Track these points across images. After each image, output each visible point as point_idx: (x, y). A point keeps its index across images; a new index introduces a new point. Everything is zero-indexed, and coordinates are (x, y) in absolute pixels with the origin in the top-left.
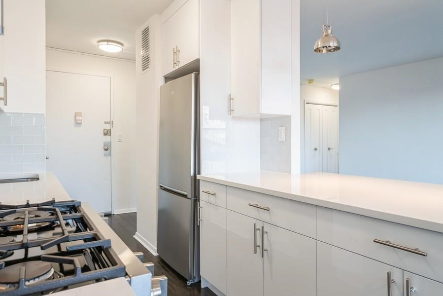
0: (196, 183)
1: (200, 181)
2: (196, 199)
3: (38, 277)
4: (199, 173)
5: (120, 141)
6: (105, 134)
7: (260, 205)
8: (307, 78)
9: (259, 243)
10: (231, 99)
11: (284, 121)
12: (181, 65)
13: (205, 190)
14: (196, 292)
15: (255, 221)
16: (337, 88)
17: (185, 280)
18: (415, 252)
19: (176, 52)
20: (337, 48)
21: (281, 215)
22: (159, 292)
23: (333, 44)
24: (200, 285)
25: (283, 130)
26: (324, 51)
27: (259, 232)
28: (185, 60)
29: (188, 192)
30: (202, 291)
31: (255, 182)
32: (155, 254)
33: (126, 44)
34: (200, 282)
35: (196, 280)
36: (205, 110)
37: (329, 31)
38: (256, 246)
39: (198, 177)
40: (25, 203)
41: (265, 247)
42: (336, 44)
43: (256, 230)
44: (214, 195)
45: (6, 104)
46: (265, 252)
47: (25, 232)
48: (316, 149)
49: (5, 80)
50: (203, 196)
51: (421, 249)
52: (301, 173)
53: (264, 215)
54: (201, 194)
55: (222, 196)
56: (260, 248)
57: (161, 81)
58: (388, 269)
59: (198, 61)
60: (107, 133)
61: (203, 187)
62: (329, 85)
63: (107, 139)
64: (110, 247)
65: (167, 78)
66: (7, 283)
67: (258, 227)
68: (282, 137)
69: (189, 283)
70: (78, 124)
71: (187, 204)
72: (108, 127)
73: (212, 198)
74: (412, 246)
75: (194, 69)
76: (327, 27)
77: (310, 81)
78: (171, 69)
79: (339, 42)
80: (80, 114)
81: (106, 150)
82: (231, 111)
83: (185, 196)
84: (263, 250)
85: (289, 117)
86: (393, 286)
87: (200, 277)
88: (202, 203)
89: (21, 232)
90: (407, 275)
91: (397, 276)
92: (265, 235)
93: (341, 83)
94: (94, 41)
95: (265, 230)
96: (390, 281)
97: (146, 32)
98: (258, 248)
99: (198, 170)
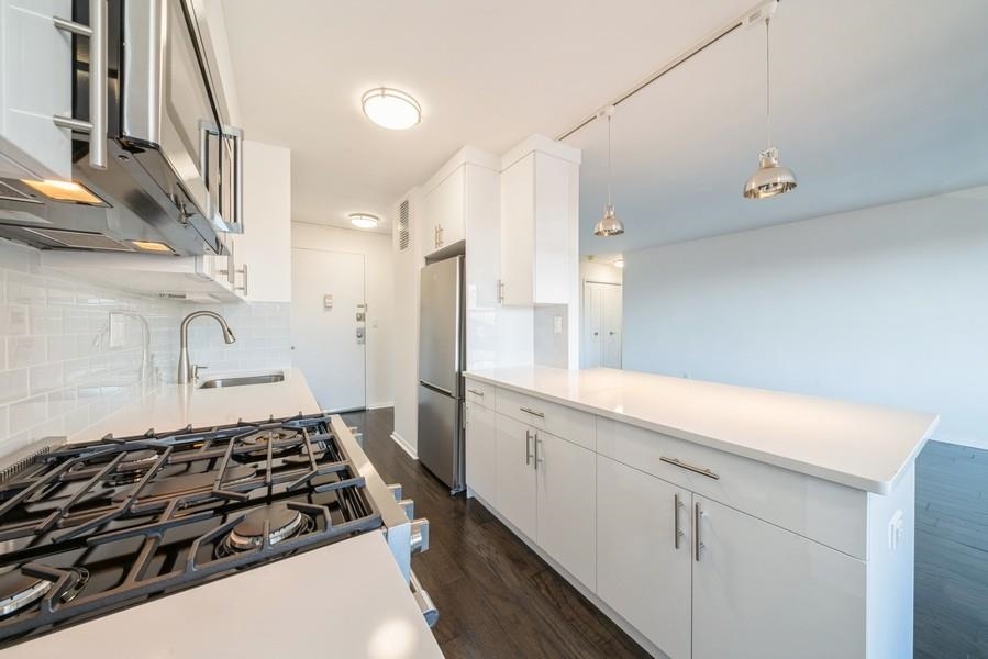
0: (461, 381)
1: (467, 380)
2: (461, 399)
3: (284, 527)
4: (465, 370)
5: (375, 327)
6: (358, 319)
7: (533, 410)
8: (587, 254)
9: (532, 452)
10: (500, 285)
11: (561, 310)
12: (444, 246)
13: (471, 389)
14: (461, 503)
15: (527, 428)
16: (620, 265)
17: (449, 489)
18: (707, 474)
19: (439, 231)
20: (621, 232)
21: (556, 422)
22: (420, 539)
23: (615, 228)
24: (465, 495)
25: (559, 321)
26: (606, 234)
27: (532, 440)
28: (449, 241)
29: (453, 390)
30: (468, 502)
31: (527, 383)
32: (415, 457)
33: (382, 219)
34: (465, 491)
35: (461, 489)
36: (471, 288)
37: (612, 213)
38: (528, 456)
39: (464, 373)
40: (269, 418)
41: (539, 457)
42: (619, 228)
43: (528, 437)
44: (482, 395)
45: (246, 294)
46: (539, 464)
47: (270, 456)
48: (596, 334)
49: (245, 267)
50: (469, 396)
51: (713, 471)
52: (580, 368)
53: (537, 421)
54: (467, 393)
55: (490, 397)
56: (533, 459)
57: (422, 263)
58: (676, 490)
59: (464, 242)
60: (361, 318)
61: (469, 386)
62: (611, 261)
63: (361, 324)
64: (364, 486)
65: (429, 260)
66: (249, 537)
67: (530, 434)
68: (559, 329)
69: (453, 492)
70: (328, 308)
71: (451, 403)
72: (362, 311)
73: (479, 399)
74: (703, 466)
75: (459, 251)
76: (609, 208)
77: (591, 258)
78: (433, 250)
79: (622, 226)
80: (330, 297)
81: (359, 337)
82: (500, 298)
83: (449, 395)
84: (536, 461)
85: (566, 306)
86: (681, 509)
87: (465, 485)
88: (468, 404)
89: (264, 457)
90: (697, 499)
91: (685, 499)
92: (539, 444)
93: (626, 259)
94: (346, 215)
95: (539, 438)
96: (677, 504)
97: (405, 206)
98: (530, 459)
99: (463, 366)
